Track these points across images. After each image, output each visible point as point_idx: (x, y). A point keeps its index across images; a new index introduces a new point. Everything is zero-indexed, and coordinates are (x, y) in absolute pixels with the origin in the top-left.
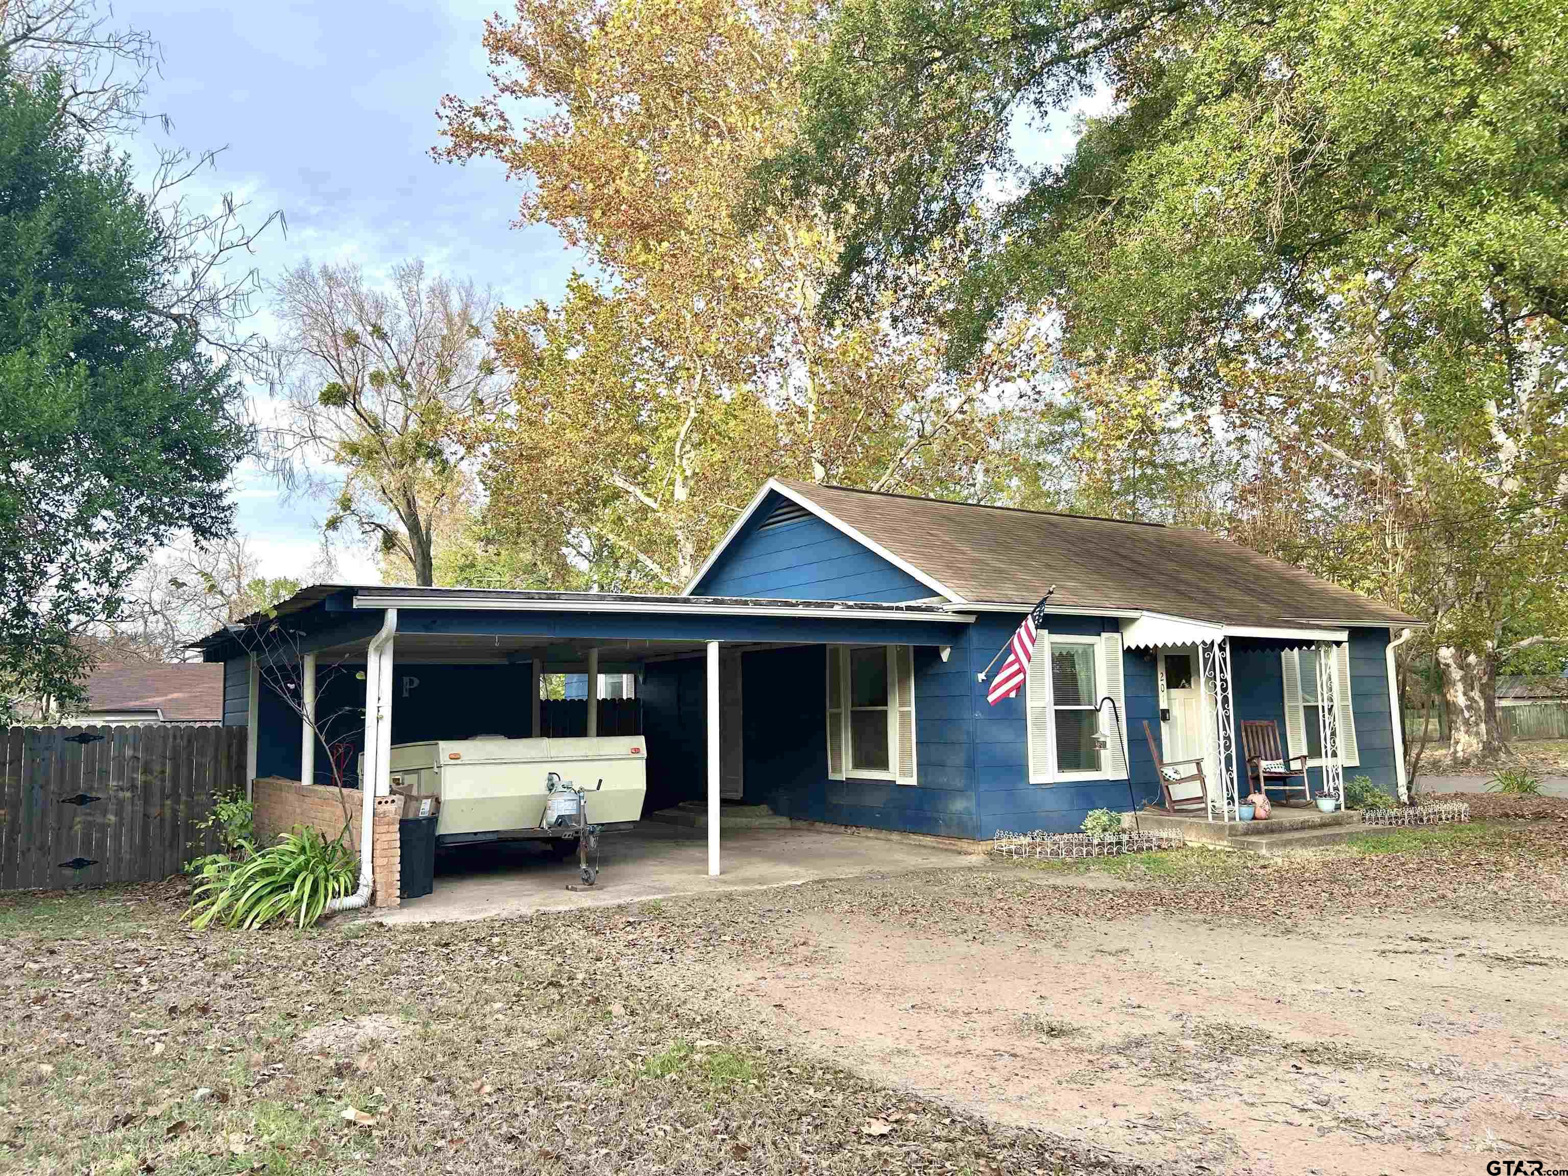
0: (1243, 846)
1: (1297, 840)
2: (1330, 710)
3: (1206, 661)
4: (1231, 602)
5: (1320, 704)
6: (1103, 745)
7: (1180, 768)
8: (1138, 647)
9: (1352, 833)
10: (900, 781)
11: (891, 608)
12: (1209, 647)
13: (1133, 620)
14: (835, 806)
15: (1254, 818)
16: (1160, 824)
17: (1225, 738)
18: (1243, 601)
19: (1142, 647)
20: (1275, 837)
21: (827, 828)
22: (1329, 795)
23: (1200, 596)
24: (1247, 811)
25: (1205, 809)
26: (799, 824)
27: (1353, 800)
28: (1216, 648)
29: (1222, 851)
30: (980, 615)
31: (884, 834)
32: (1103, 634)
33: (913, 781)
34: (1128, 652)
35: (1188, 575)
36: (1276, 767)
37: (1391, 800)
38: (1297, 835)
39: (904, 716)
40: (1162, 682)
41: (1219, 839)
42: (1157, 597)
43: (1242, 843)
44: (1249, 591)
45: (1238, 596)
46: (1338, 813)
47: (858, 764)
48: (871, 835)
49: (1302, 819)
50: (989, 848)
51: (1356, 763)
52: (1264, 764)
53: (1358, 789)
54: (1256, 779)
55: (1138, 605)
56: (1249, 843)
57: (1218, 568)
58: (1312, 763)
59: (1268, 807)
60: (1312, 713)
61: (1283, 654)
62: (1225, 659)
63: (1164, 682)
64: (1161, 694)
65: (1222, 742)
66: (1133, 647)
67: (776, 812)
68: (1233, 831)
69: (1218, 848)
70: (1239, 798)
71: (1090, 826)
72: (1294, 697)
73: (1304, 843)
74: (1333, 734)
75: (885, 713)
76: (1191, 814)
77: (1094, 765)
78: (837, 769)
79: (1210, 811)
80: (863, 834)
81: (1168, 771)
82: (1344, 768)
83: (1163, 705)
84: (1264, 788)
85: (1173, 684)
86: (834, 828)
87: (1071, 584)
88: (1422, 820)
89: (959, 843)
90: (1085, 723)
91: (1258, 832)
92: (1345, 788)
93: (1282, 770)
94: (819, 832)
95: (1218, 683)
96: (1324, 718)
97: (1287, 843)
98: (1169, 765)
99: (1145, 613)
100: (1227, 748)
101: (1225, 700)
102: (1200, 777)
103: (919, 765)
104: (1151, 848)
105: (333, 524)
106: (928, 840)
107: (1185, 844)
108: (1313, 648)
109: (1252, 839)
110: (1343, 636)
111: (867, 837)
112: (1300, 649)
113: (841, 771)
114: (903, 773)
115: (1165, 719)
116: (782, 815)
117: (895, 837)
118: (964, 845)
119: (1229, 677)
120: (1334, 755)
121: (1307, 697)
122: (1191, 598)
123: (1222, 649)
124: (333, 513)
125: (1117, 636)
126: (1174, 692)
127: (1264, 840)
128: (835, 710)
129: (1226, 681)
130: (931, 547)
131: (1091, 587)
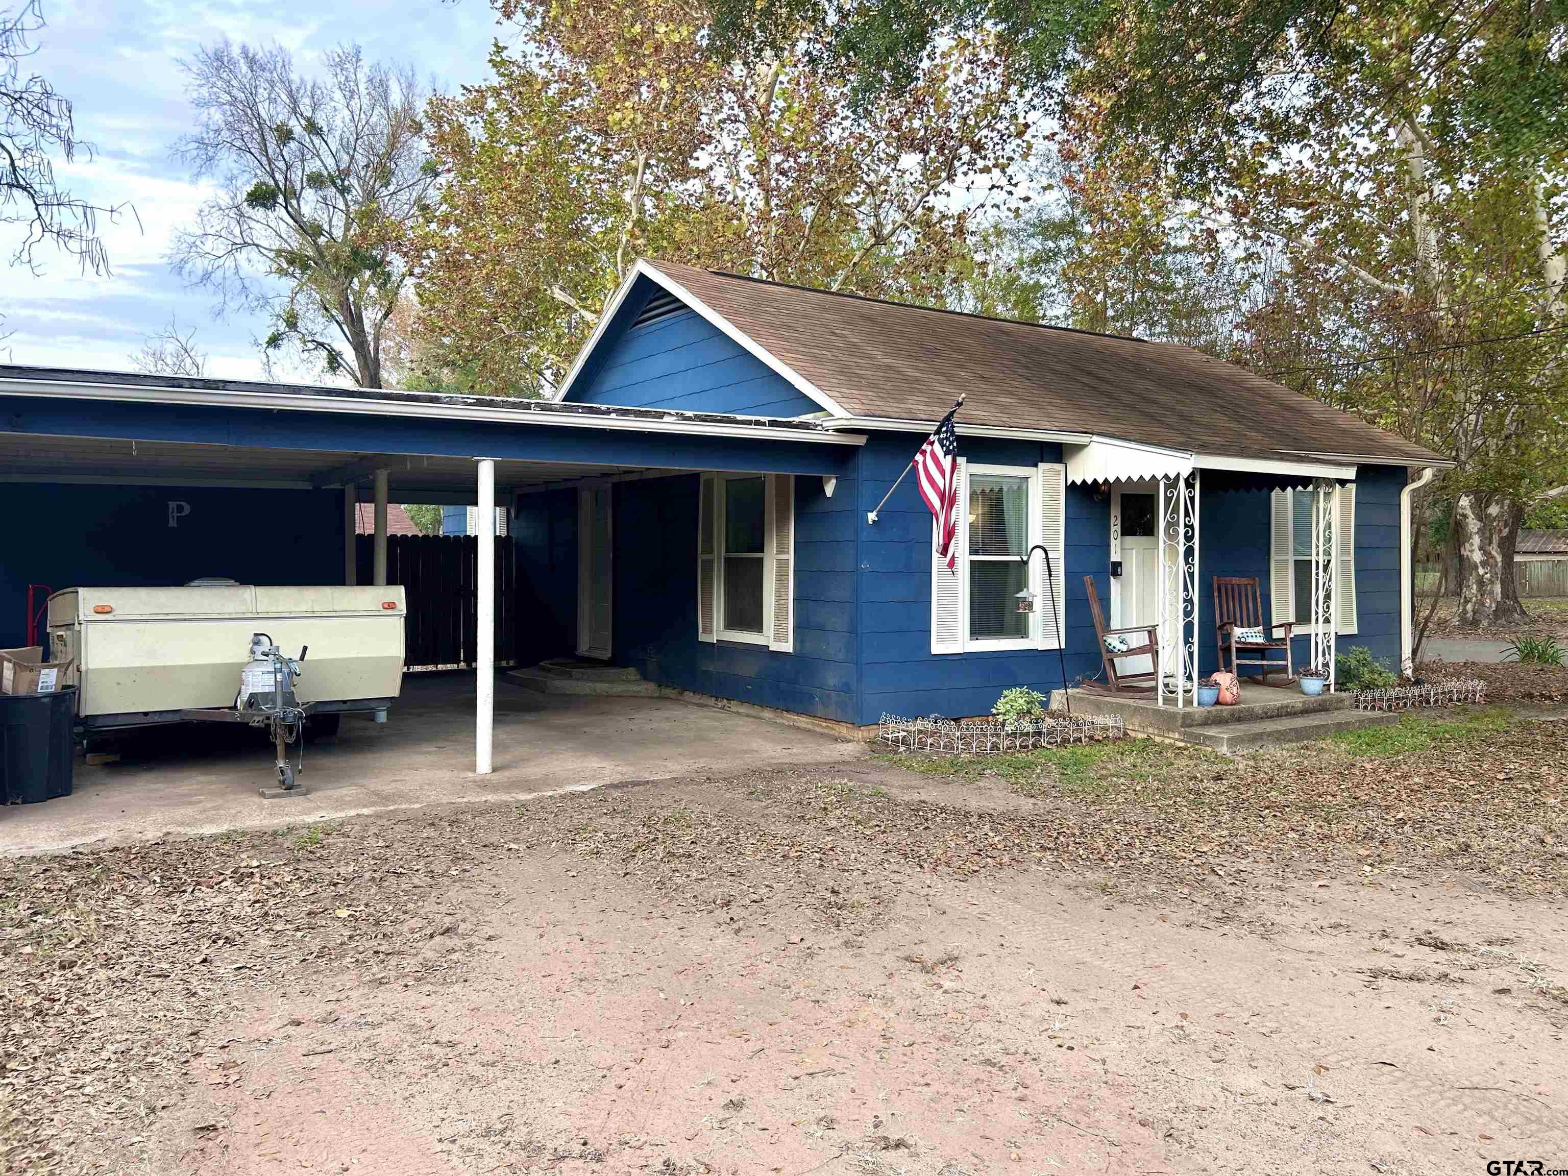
0: (1196, 740)
1: (1270, 734)
2: (1326, 567)
3: (1168, 500)
4: (1213, 429)
5: (1314, 559)
6: (1030, 606)
7: (1127, 636)
8: (1084, 482)
9: (1340, 724)
10: (774, 647)
11: (749, 423)
12: (1172, 483)
13: (1079, 448)
14: (706, 672)
15: (1217, 703)
16: (1098, 708)
17: (1185, 601)
18: (1229, 429)
19: (1089, 482)
20: (1241, 729)
21: (697, 699)
22: (1317, 674)
23: (1172, 420)
24: (1208, 695)
25: (1155, 689)
26: (667, 692)
27: (1345, 676)
28: (1182, 484)
29: (1171, 745)
30: (874, 436)
31: (755, 711)
32: (1041, 465)
33: (788, 647)
34: (1072, 489)
35: (1165, 398)
36: (1253, 635)
37: (1393, 678)
38: (1270, 726)
39: (782, 565)
40: (1115, 528)
41: (1168, 730)
42: (1117, 420)
43: (1198, 736)
44: (1238, 418)
45: (1222, 421)
46: (1326, 697)
47: (732, 623)
48: (741, 710)
49: (1278, 704)
50: (872, 734)
51: (1354, 630)
52: (1238, 632)
53: (1354, 663)
54: (1227, 650)
55: (1088, 428)
56: (1206, 737)
57: (1200, 389)
58: (1297, 630)
59: (1235, 690)
60: (1303, 569)
61: (1273, 494)
62: (1192, 499)
63: (1118, 528)
64: (1113, 543)
65: (1181, 606)
66: (1079, 482)
67: (645, 677)
68: (1187, 721)
69: (1167, 741)
70: (1199, 678)
71: (1002, 710)
72: (1283, 550)
73: (1279, 737)
74: (1328, 597)
75: (761, 560)
76: (1139, 695)
77: (1021, 630)
78: (708, 630)
79: (1160, 692)
80: (734, 709)
81: (1113, 641)
82: (1339, 638)
83: (1115, 557)
84: (1235, 662)
85: (1127, 531)
86: (705, 700)
87: (1006, 400)
88: (1428, 702)
89: (837, 727)
90: (1012, 580)
91: (1219, 721)
92: (1337, 662)
93: (1260, 640)
94: (686, 704)
95: (1182, 530)
96: (1318, 576)
97: (1256, 738)
98: (1117, 631)
99: (1095, 438)
100: (1188, 613)
101: (1189, 552)
102: (1152, 649)
103: (795, 627)
104: (1080, 740)
105: (274, 341)
106: (803, 721)
107: (1125, 734)
108: (1310, 488)
109: (1212, 732)
110: (1350, 473)
111: (738, 713)
112: (1294, 488)
113: (711, 632)
114: (778, 638)
115: (1116, 574)
116: (651, 681)
117: (767, 714)
118: (843, 730)
119: (1196, 522)
120: (1327, 621)
121: (1300, 548)
122: (1162, 422)
123: (1189, 485)
124: (273, 329)
125: (1059, 467)
126: (1129, 539)
127: (1223, 733)
128: (707, 557)
129: (1192, 527)
130: (828, 349)
131: (1031, 403)
